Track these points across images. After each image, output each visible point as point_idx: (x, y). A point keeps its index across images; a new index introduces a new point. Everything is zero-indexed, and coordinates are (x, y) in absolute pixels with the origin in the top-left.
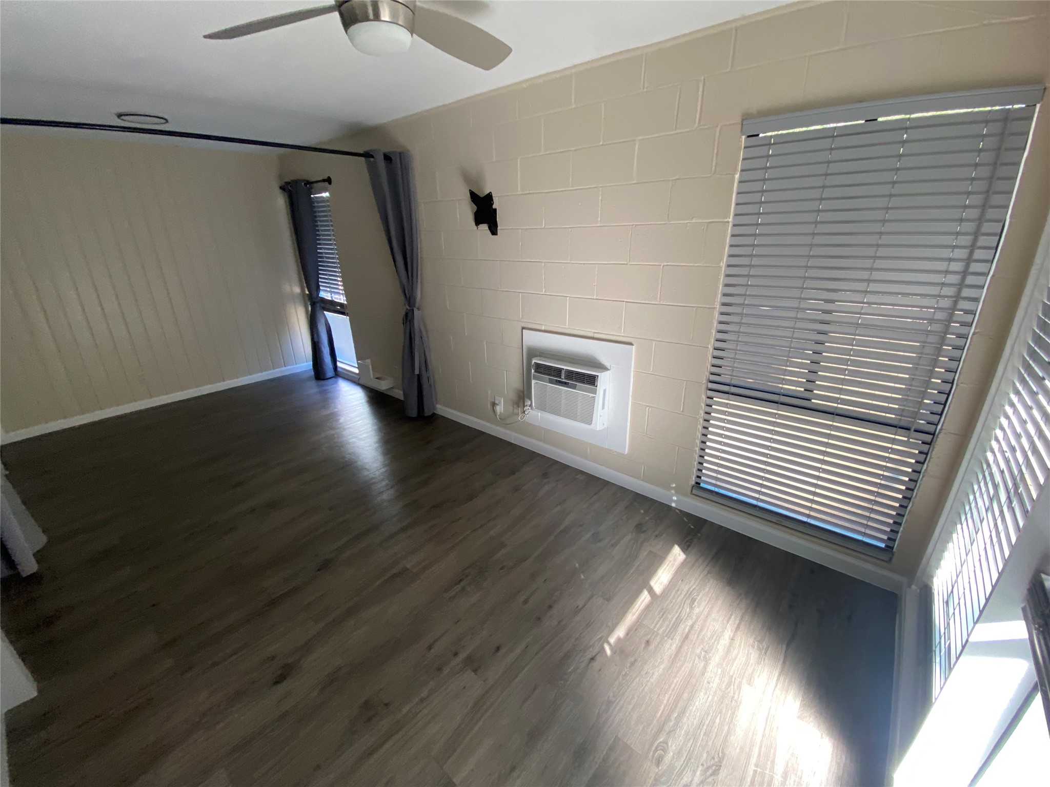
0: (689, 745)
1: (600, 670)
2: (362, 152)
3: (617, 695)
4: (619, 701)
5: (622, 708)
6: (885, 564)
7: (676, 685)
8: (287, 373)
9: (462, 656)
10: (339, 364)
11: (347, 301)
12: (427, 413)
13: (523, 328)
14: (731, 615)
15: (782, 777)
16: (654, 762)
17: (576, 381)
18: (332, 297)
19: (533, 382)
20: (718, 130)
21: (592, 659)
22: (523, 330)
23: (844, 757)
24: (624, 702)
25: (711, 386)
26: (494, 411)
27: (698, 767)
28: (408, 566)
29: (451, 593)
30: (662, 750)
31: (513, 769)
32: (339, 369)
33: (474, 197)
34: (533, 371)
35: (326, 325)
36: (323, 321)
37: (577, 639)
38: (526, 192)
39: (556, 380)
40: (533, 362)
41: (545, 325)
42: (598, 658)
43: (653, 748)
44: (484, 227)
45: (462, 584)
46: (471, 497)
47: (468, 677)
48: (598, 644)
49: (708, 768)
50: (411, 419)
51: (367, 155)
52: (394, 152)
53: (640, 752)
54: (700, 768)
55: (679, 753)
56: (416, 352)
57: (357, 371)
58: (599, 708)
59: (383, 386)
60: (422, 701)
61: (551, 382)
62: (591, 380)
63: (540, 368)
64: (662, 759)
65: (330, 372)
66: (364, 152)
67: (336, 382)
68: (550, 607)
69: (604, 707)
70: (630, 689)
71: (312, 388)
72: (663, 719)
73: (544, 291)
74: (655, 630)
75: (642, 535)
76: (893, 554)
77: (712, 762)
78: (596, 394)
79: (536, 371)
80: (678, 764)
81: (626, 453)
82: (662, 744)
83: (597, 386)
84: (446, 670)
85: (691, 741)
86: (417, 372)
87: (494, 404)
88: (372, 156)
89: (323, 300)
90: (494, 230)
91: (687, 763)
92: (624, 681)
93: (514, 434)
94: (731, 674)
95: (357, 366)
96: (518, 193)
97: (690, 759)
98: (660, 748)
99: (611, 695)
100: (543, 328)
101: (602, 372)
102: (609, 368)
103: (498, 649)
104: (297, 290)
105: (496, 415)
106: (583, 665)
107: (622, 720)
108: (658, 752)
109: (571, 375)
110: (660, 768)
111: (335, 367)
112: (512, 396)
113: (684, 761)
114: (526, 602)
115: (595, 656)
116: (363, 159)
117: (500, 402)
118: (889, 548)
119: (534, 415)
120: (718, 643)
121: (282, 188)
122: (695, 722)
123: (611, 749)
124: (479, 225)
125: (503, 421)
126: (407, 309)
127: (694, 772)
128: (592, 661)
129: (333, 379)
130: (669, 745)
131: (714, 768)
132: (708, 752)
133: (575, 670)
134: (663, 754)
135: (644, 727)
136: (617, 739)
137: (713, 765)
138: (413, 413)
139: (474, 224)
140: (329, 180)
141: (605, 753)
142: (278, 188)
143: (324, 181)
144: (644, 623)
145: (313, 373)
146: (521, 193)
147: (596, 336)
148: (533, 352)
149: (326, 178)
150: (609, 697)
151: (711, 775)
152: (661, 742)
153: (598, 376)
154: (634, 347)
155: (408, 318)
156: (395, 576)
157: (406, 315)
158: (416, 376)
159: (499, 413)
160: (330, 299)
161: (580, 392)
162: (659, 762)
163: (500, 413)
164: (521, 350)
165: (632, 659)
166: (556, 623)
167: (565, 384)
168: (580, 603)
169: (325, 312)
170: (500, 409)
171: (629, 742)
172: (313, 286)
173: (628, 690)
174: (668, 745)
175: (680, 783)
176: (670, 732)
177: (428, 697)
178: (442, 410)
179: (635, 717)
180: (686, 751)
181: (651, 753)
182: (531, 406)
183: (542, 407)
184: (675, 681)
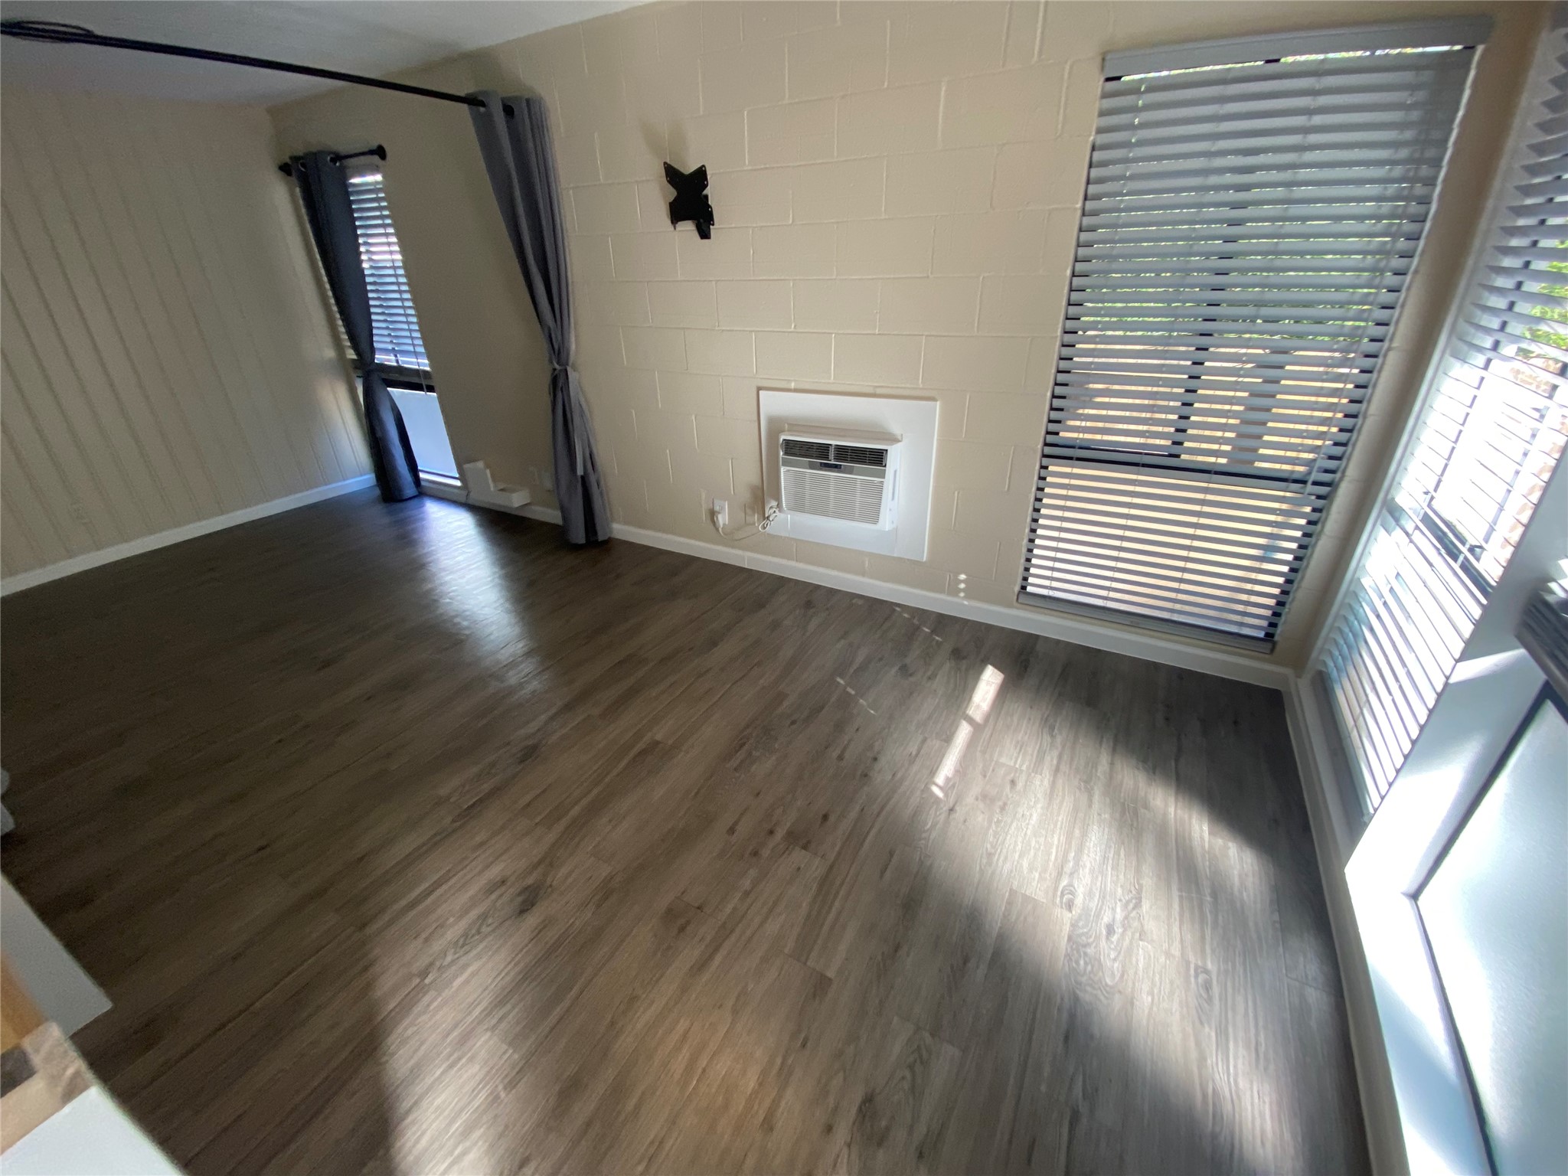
0: (1099, 884)
1: (965, 821)
2: (462, 94)
3: (996, 844)
4: (1001, 851)
5: (1006, 858)
6: (1267, 656)
7: (1062, 823)
8: (331, 496)
9: (780, 834)
10: (422, 475)
11: (431, 366)
12: (601, 538)
13: (759, 389)
14: (1102, 737)
15: (1211, 897)
16: (1064, 906)
17: (852, 461)
18: (397, 361)
19: (783, 469)
20: (1067, 67)
21: (951, 810)
22: (761, 392)
23: (1271, 866)
24: (1007, 852)
25: (1048, 450)
26: (714, 523)
27: (1116, 903)
28: (659, 737)
29: (734, 763)
30: (1070, 893)
31: (897, 948)
32: (423, 483)
33: (672, 174)
34: (781, 453)
35: (393, 410)
36: (388, 404)
37: (923, 791)
38: (758, 167)
39: (821, 463)
40: (781, 440)
41: (795, 381)
42: (957, 808)
43: (1059, 893)
44: (688, 227)
45: (746, 747)
46: (713, 643)
47: (798, 856)
48: (952, 793)
49: (1128, 902)
50: (577, 548)
51: (472, 101)
52: (517, 98)
53: (1045, 901)
54: (1119, 904)
55: (1090, 894)
56: (576, 441)
57: (458, 483)
58: (978, 862)
59: (516, 500)
60: (747, 894)
61: (812, 466)
62: (877, 458)
63: (792, 448)
64: (1073, 903)
65: (410, 490)
66: (467, 94)
67: (423, 506)
68: (875, 759)
69: (984, 861)
70: (1009, 836)
71: (378, 517)
72: (1059, 861)
73: (793, 326)
74: (1017, 766)
75: (964, 661)
76: (1274, 644)
77: (1130, 896)
78: (884, 478)
79: (786, 453)
80: (1093, 905)
81: (925, 559)
82: (1067, 888)
83: (885, 466)
84: (766, 853)
85: (1100, 879)
86: (580, 472)
87: (712, 514)
88: (482, 104)
89: (383, 368)
90: (705, 234)
91: (1103, 902)
92: (999, 829)
93: (748, 554)
94: (1122, 800)
95: (457, 476)
96: (745, 168)
97: (1104, 897)
98: (1066, 892)
99: (989, 846)
100: (793, 385)
101: (892, 445)
102: (900, 438)
103: (825, 817)
104: (330, 353)
105: (717, 530)
106: (942, 817)
107: (1012, 871)
108: (1066, 897)
109: (844, 453)
110: (1074, 912)
111: (417, 481)
112: (745, 496)
113: (1099, 901)
114: (840, 758)
115: (954, 806)
116: (465, 107)
117: (723, 508)
118: (1269, 636)
119: (785, 521)
120: (1096, 771)
121: (285, 169)
122: (1097, 858)
123: (1009, 903)
124: (677, 223)
125: (729, 538)
126: (555, 370)
127: (1114, 910)
128: (952, 812)
129: (416, 500)
130: (1076, 886)
131: (1134, 901)
132: (1121, 886)
133: (934, 826)
134: (1071, 896)
135: (1040, 874)
136: (1012, 892)
137: (1132, 898)
138: (579, 536)
139: (670, 222)
140: (380, 152)
141: (1003, 908)
142: (277, 169)
143: (371, 152)
144: (1001, 761)
145: (377, 492)
146: (750, 168)
147: (879, 391)
148: (776, 425)
149: (374, 145)
150: (987, 848)
151: (1134, 909)
152: (1065, 886)
153: (887, 450)
154: (938, 403)
155: (558, 383)
156: (643, 753)
157: (555, 381)
158: (580, 480)
159: (721, 526)
160: (395, 364)
161: (858, 478)
162: (1070, 906)
163: (724, 524)
164: (757, 424)
165: (1000, 803)
166: (890, 777)
167: (836, 467)
168: (913, 749)
169: (388, 389)
170: (723, 519)
171: (1027, 893)
172: (364, 345)
173: (1008, 838)
174: (1074, 888)
175: (1101, 924)
176: (1071, 874)
177: (752, 889)
178: (621, 530)
179: (1025, 864)
180: (1097, 889)
181: (1058, 899)
182: (779, 506)
183: (799, 506)
184: (1060, 819)
